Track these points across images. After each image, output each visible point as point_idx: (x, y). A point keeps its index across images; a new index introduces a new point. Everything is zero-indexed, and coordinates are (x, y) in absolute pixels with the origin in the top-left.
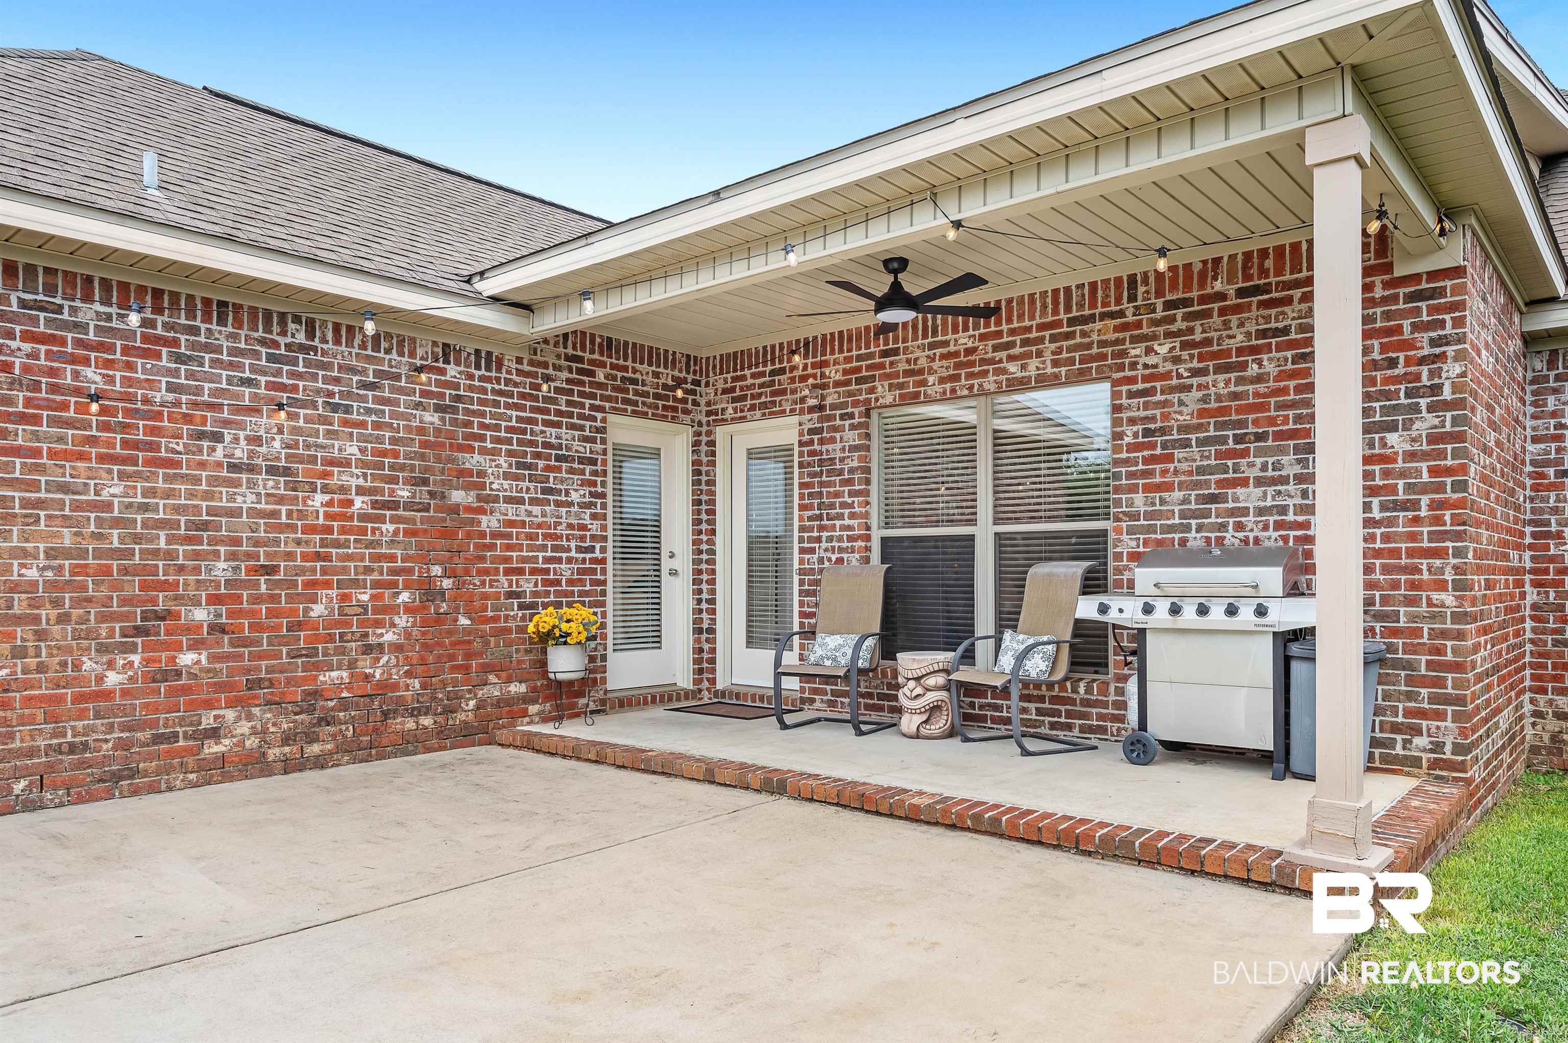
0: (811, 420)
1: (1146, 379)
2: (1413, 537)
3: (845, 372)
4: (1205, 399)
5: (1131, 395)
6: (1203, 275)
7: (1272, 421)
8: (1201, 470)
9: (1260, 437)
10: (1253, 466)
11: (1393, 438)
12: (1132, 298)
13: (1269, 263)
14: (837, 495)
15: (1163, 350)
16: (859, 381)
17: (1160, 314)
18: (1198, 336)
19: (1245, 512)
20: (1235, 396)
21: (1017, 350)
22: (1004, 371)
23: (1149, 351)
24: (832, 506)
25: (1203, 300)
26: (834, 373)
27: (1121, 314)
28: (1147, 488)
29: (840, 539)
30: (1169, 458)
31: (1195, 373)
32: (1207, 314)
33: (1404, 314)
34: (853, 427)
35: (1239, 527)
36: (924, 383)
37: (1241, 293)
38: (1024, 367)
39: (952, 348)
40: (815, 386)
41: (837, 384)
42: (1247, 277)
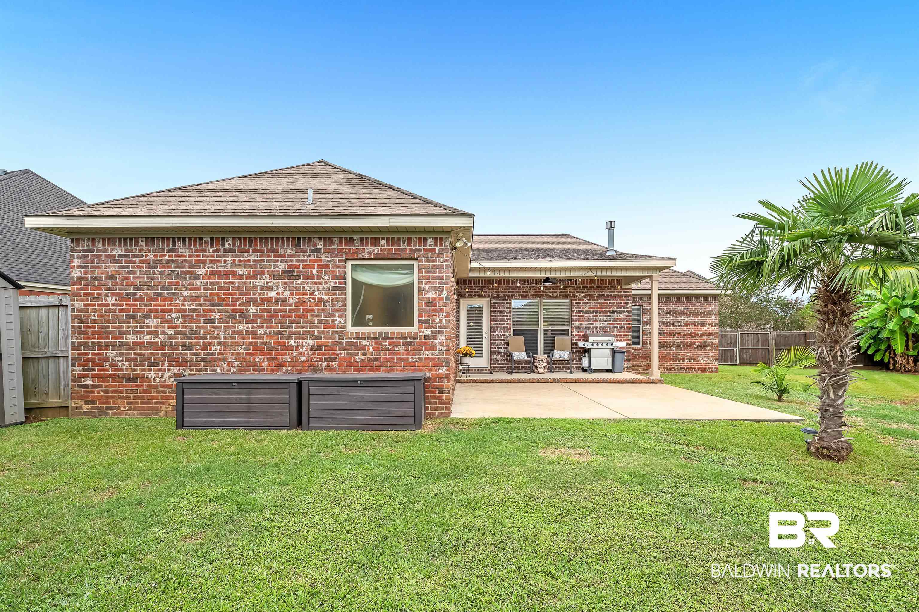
0: (496, 300)
1: (579, 300)
2: (624, 332)
3: (505, 289)
4: (590, 305)
5: (576, 303)
6: (590, 282)
7: (602, 311)
8: (589, 319)
9: (600, 313)
10: (598, 318)
11: (621, 315)
12: (576, 284)
13: (602, 282)
14: (502, 319)
15: (582, 295)
16: (509, 292)
17: (582, 288)
18: (589, 293)
19: (597, 327)
20: (596, 305)
21: (551, 291)
22: (548, 295)
23: (579, 295)
24: (501, 321)
25: (590, 287)
26: (502, 289)
27: (574, 287)
28: (579, 321)
29: (504, 329)
30: (583, 316)
31: (588, 300)
32: (591, 290)
33: (623, 295)
34: (507, 303)
35: (596, 329)
36: (528, 295)
37: (597, 287)
38: (553, 295)
39: (535, 288)
40: (496, 292)
41: (503, 292)
42: (598, 284)
